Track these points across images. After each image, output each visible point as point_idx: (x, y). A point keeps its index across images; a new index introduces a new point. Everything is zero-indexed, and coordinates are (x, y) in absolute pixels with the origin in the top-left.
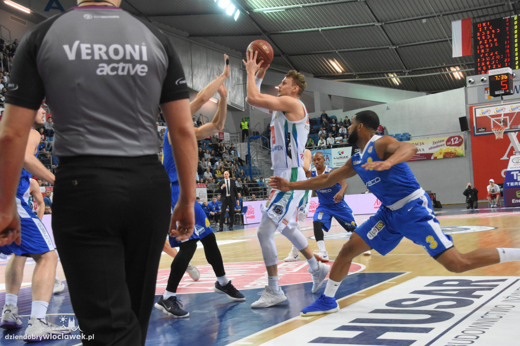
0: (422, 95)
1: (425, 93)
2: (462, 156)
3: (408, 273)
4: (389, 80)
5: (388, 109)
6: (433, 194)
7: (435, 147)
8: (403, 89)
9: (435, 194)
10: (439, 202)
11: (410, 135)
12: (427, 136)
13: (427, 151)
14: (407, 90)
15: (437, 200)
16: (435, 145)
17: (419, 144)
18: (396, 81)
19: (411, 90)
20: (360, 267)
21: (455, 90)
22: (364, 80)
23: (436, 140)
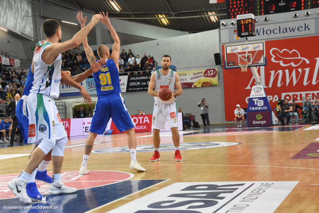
0: (185, 34)
1: (188, 33)
2: (216, 86)
3: (168, 180)
4: (158, 20)
5: (158, 44)
6: (193, 116)
7: (195, 78)
8: (170, 28)
9: (194, 116)
10: (197, 123)
11: (175, 67)
12: (189, 68)
13: (189, 81)
14: (174, 29)
15: (196, 121)
16: (195, 76)
17: (183, 75)
18: (165, 21)
19: (177, 29)
20: (129, 176)
21: (211, 31)
22: (139, 20)
23: (196, 72)
